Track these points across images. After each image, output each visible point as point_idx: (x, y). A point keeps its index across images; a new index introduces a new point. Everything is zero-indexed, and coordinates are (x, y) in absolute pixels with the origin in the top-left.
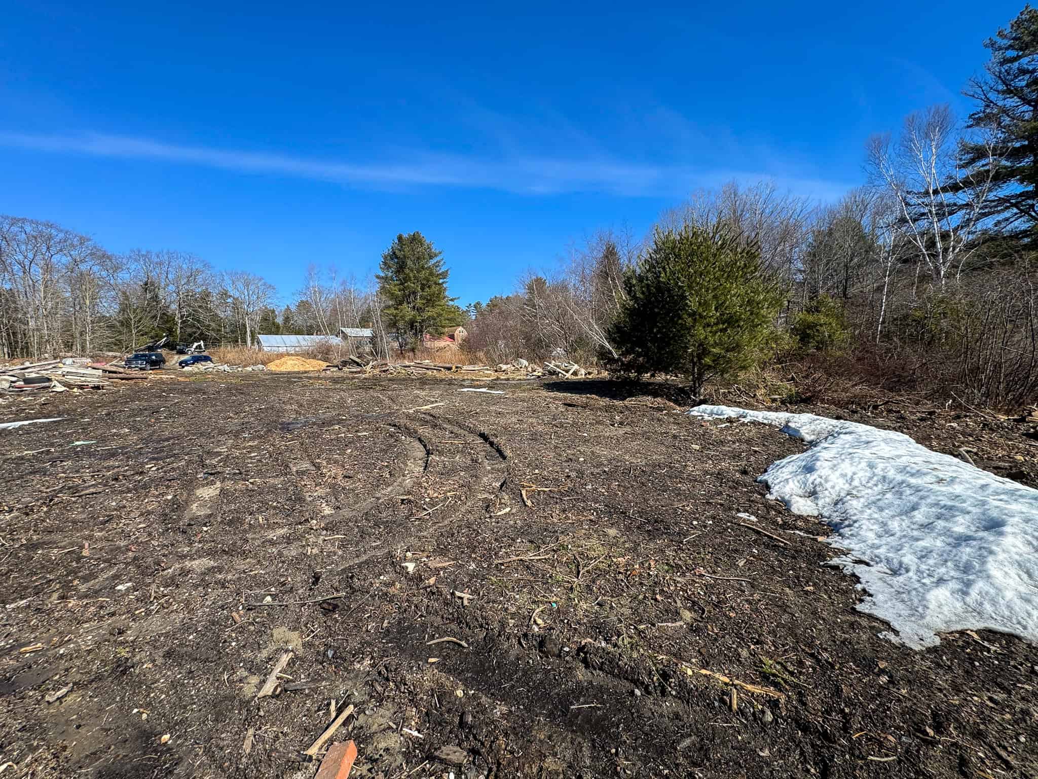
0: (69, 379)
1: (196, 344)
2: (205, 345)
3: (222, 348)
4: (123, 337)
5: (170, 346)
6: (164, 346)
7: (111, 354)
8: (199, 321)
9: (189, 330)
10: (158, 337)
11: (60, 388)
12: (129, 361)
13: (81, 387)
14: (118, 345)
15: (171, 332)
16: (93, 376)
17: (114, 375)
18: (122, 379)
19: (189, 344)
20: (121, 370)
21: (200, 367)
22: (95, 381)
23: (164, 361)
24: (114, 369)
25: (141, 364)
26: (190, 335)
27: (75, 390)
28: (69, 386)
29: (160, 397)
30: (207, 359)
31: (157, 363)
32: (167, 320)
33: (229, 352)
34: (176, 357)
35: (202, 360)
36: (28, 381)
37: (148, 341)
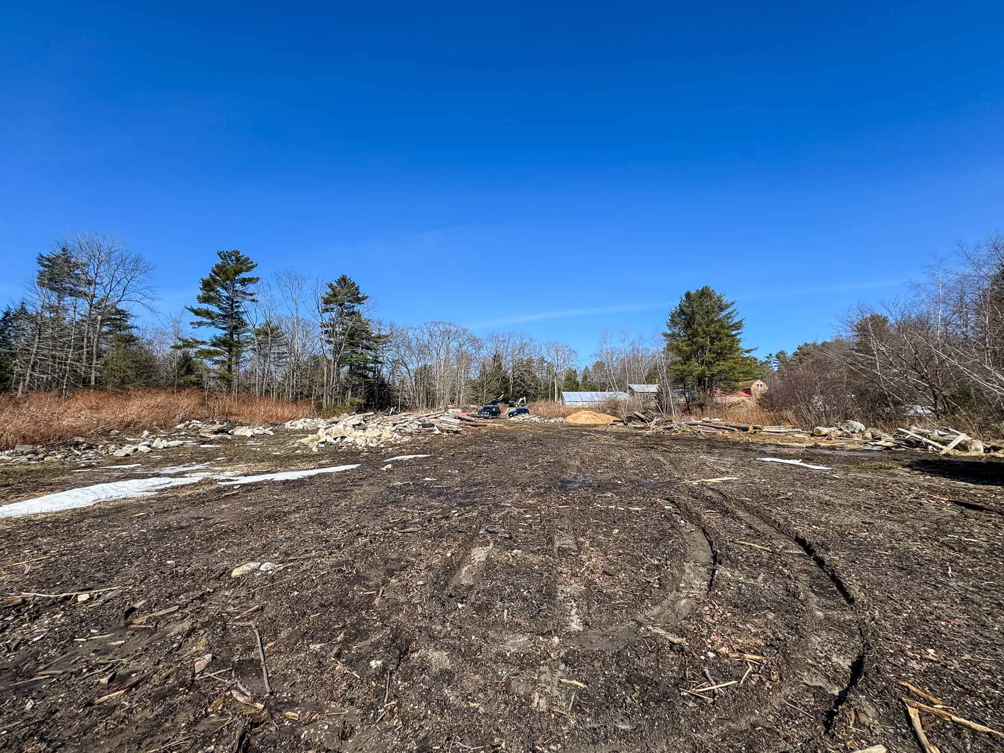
0: (444, 425)
1: (521, 399)
2: (527, 400)
3: (537, 403)
4: (480, 395)
5: (505, 401)
6: (501, 401)
7: (472, 406)
8: (524, 382)
9: (517, 389)
10: (499, 394)
11: (437, 432)
12: (480, 412)
13: (448, 432)
14: (476, 400)
15: (507, 390)
16: (455, 425)
17: (467, 423)
18: (472, 426)
19: (517, 399)
20: (473, 419)
21: (521, 418)
22: (455, 428)
23: (500, 413)
24: (469, 418)
25: (486, 414)
26: (518, 392)
27: (444, 433)
28: (442, 430)
29: (488, 443)
30: (525, 411)
31: (495, 414)
32: (505, 382)
33: (541, 406)
34: (508, 409)
35: (522, 412)
36: (424, 426)
37: (492, 397)
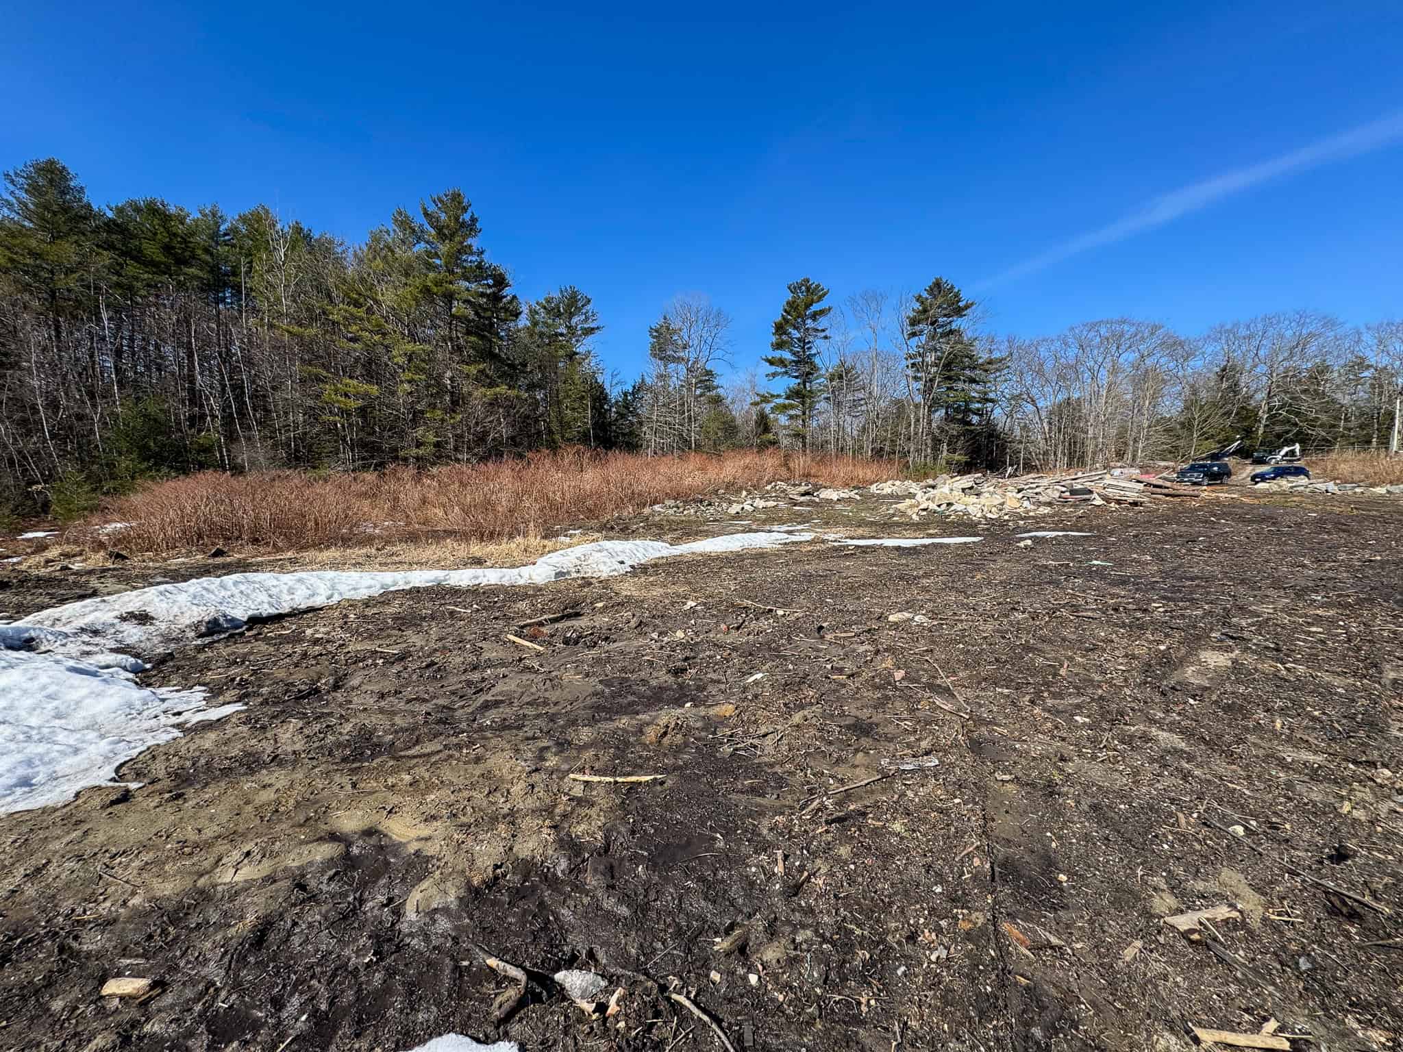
0: (1110, 492)
1: (1286, 449)
2: (1303, 451)
3: (1334, 456)
4: (1182, 443)
5: (1244, 453)
6: (1234, 453)
7: (1163, 464)
8: (1298, 414)
9: (1278, 428)
10: (1229, 440)
11: (1099, 502)
12: (1182, 473)
13: (1118, 502)
14: (1173, 452)
15: (1248, 432)
16: (1133, 491)
17: (1159, 490)
18: (1167, 495)
19: (1274, 449)
20: (1168, 484)
21: (1285, 483)
22: (1132, 496)
23: (1229, 474)
24: (1160, 482)
25: (1197, 477)
26: (1279, 436)
27: (1112, 505)
28: (1107, 499)
29: (1206, 522)
30: (1299, 471)
31: (1218, 477)
32: (1247, 416)
33: (1347, 461)
34: (1250, 468)
35: (1290, 474)
36: (1073, 492)
37: (1214, 447)
